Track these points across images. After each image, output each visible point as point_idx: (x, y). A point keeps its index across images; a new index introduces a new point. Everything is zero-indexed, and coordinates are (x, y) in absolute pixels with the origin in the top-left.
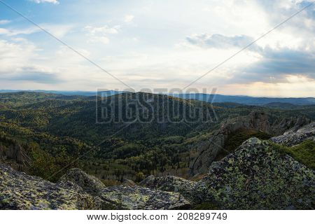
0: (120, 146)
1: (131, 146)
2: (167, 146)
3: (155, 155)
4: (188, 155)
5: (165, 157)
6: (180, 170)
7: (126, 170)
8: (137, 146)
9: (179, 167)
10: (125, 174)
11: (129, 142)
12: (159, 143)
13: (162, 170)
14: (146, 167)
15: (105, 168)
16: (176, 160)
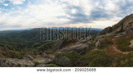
0: (34, 44)
1: (37, 44)
2: (48, 43)
3: (44, 46)
4: (54, 45)
5: (47, 46)
6: (52, 50)
7: (37, 51)
8: (39, 44)
9: (51, 49)
10: (36, 52)
11: (37, 43)
12: (45, 42)
13: (47, 50)
14: (42, 50)
15: (31, 51)
16: (50, 47)
